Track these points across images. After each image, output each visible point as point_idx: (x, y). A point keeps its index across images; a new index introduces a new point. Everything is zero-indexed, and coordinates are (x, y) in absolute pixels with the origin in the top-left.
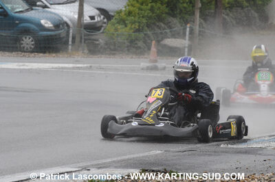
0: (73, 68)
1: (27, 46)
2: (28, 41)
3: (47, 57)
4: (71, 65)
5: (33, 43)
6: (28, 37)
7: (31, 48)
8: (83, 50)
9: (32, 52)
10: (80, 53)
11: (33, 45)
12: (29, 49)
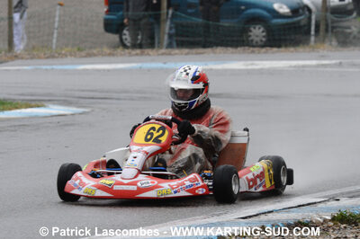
0: (318, 66)
1: (256, 39)
2: (257, 32)
3: (282, 52)
4: (314, 62)
5: (264, 34)
6: (257, 27)
7: (261, 41)
8: (331, 41)
9: (263, 46)
10: (327, 45)
11: (264, 37)
12: (260, 43)
